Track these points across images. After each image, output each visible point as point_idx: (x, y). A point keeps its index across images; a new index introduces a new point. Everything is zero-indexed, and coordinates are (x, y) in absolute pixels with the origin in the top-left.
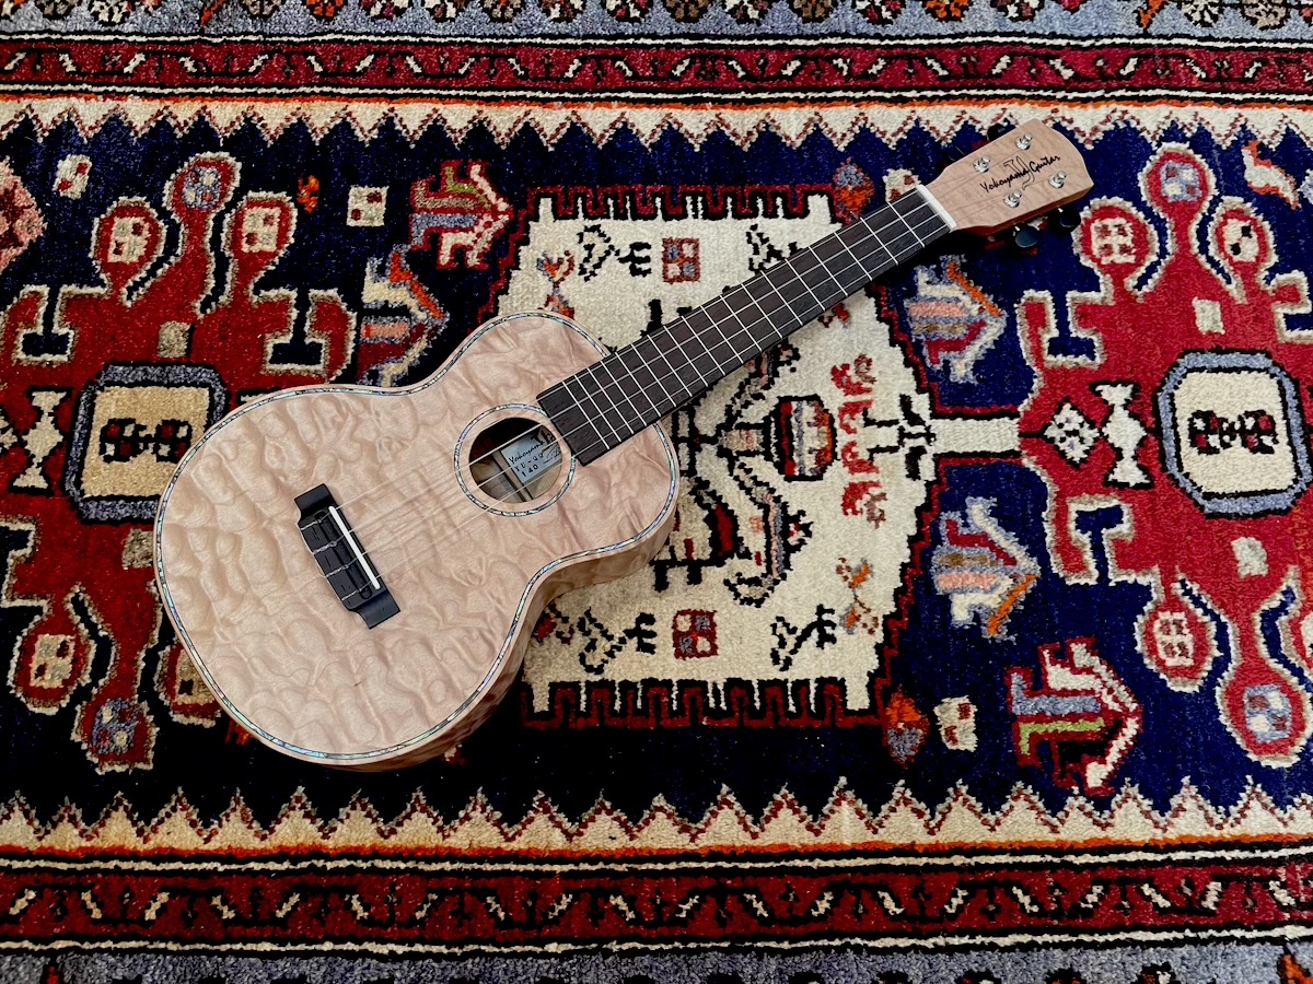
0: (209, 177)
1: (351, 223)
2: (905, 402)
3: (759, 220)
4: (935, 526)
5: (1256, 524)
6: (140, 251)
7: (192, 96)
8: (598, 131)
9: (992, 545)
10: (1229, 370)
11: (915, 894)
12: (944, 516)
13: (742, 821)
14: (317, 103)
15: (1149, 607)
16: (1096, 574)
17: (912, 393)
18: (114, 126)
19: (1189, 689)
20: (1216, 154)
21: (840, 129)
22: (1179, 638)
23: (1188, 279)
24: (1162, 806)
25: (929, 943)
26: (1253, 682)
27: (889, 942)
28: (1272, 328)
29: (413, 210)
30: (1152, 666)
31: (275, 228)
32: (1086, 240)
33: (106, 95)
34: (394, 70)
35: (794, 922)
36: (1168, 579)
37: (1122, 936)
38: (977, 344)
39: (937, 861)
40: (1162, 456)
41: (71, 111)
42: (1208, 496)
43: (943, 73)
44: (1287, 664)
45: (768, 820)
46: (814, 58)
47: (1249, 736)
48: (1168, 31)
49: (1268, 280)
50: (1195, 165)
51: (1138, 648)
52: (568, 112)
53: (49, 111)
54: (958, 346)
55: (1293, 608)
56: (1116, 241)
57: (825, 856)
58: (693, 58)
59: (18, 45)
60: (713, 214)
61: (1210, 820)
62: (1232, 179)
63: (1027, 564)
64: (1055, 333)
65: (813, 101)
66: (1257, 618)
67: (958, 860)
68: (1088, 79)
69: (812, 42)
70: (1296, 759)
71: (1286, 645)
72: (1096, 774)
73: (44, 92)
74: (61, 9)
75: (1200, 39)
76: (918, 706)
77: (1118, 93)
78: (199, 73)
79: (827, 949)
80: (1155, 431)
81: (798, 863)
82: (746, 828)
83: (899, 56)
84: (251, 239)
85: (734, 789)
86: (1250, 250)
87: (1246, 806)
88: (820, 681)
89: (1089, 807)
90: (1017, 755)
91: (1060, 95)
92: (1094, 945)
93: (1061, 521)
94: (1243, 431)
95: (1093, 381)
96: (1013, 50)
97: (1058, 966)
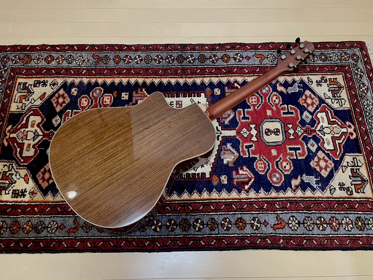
0: (98, 91)
1: (122, 99)
2: (217, 128)
3: (193, 97)
4: (221, 149)
5: (275, 147)
6: (87, 104)
7: (94, 77)
8: (165, 83)
9: (231, 151)
10: (272, 122)
11: (216, 206)
12: (223, 146)
13: (188, 195)
14: (116, 78)
15: (257, 161)
16: (248, 155)
17: (218, 126)
18: (81, 83)
19: (263, 174)
20: (272, 85)
21: (207, 82)
22: (261, 166)
23: (266, 106)
24: (257, 192)
25: (218, 213)
26: (273, 173)
27: (212, 213)
28: (280, 115)
29: (133, 97)
30: (257, 170)
31: (109, 100)
32: (249, 100)
33: (79, 77)
34: (129, 73)
35: (196, 210)
36: (260, 156)
37: (250, 212)
38: (230, 118)
39: (220, 201)
40: (260, 136)
41: (74, 80)
42: (268, 143)
43: (225, 72)
44: (280, 170)
45: (192, 195)
46: (202, 69)
47: (273, 181)
48: (265, 63)
49: (280, 106)
50: (268, 87)
51: (255, 167)
52: (160, 79)
53: (69, 80)
54: (226, 118)
55: (281, 161)
56: (254, 100)
57: (202, 200)
58: (181, 69)
59: (63, 68)
60: (185, 96)
61: (265, 194)
62: (275, 89)
63: (237, 154)
64: (243, 116)
65: (202, 77)
66: (275, 162)
67: (223, 201)
68: (250, 72)
69: (202, 67)
70: (280, 185)
71: (280, 166)
72: (247, 187)
73: (68, 77)
74: (70, 62)
75: (271, 65)
76: (217, 177)
77: (255, 75)
78: (96, 74)
79: (202, 215)
80: (259, 132)
81: (197, 201)
82: (189, 196)
83: (217, 69)
84: (105, 102)
85: (187, 190)
86: (277, 101)
87: (272, 192)
88: (202, 173)
89: (245, 192)
90: (234, 184)
91: (245, 75)
92: (245, 214)
93: (242, 147)
94: (274, 132)
95: (249, 124)
96: (237, 67)
97: (239, 217)
